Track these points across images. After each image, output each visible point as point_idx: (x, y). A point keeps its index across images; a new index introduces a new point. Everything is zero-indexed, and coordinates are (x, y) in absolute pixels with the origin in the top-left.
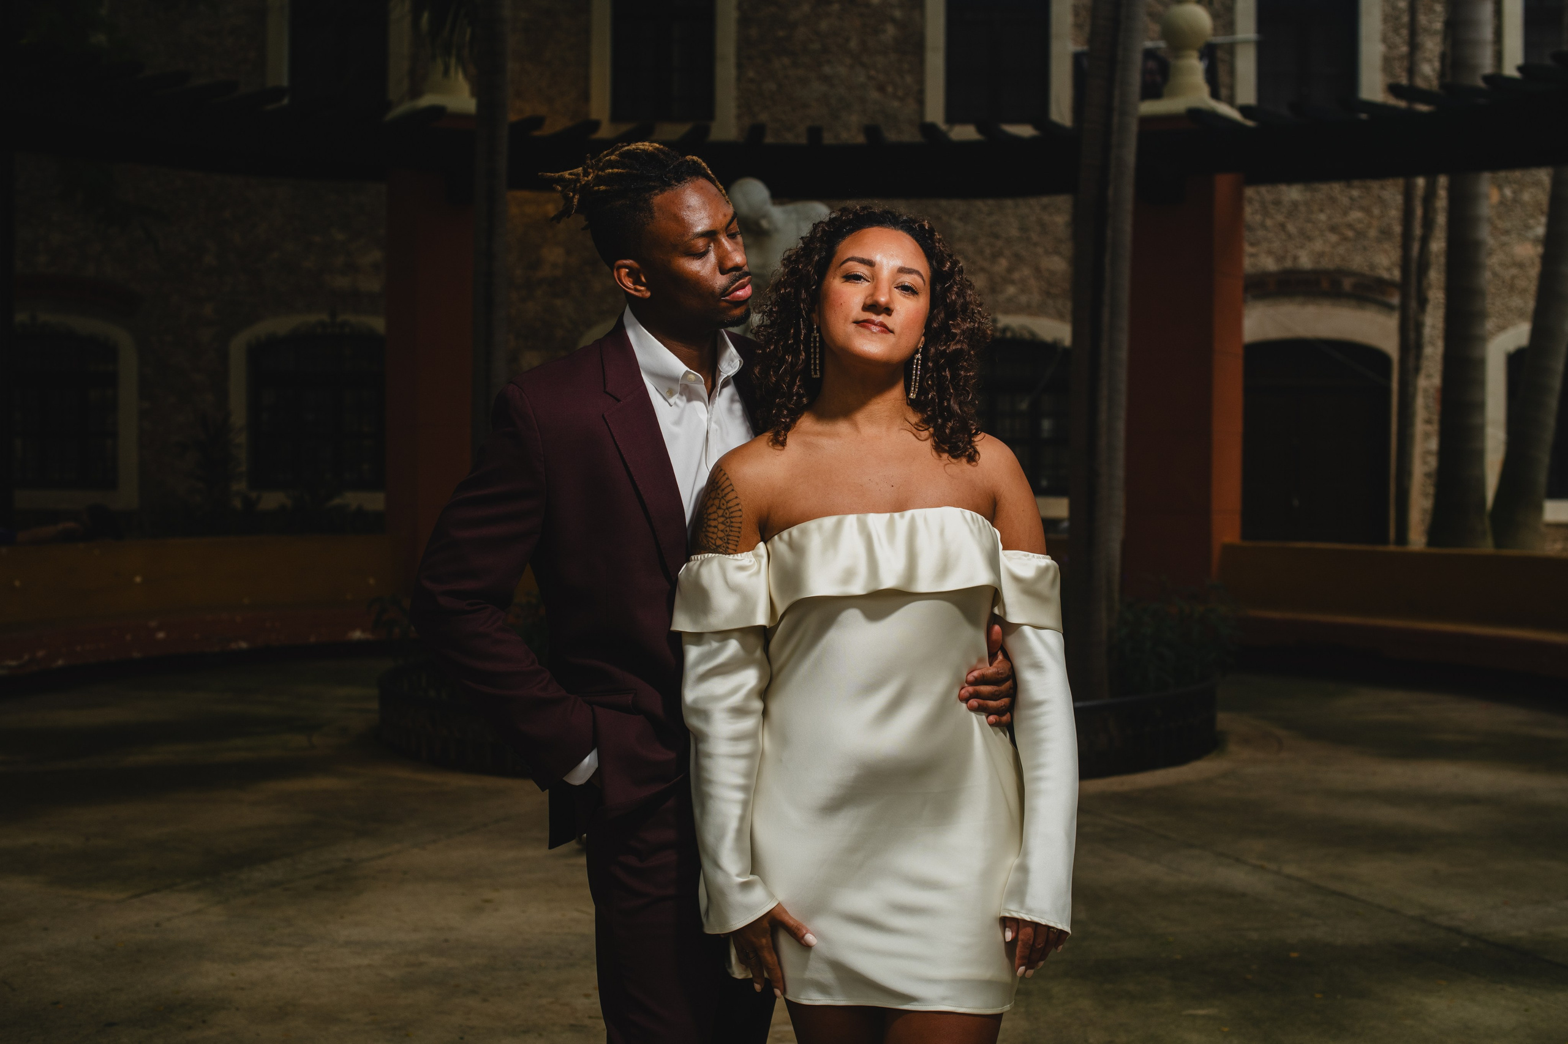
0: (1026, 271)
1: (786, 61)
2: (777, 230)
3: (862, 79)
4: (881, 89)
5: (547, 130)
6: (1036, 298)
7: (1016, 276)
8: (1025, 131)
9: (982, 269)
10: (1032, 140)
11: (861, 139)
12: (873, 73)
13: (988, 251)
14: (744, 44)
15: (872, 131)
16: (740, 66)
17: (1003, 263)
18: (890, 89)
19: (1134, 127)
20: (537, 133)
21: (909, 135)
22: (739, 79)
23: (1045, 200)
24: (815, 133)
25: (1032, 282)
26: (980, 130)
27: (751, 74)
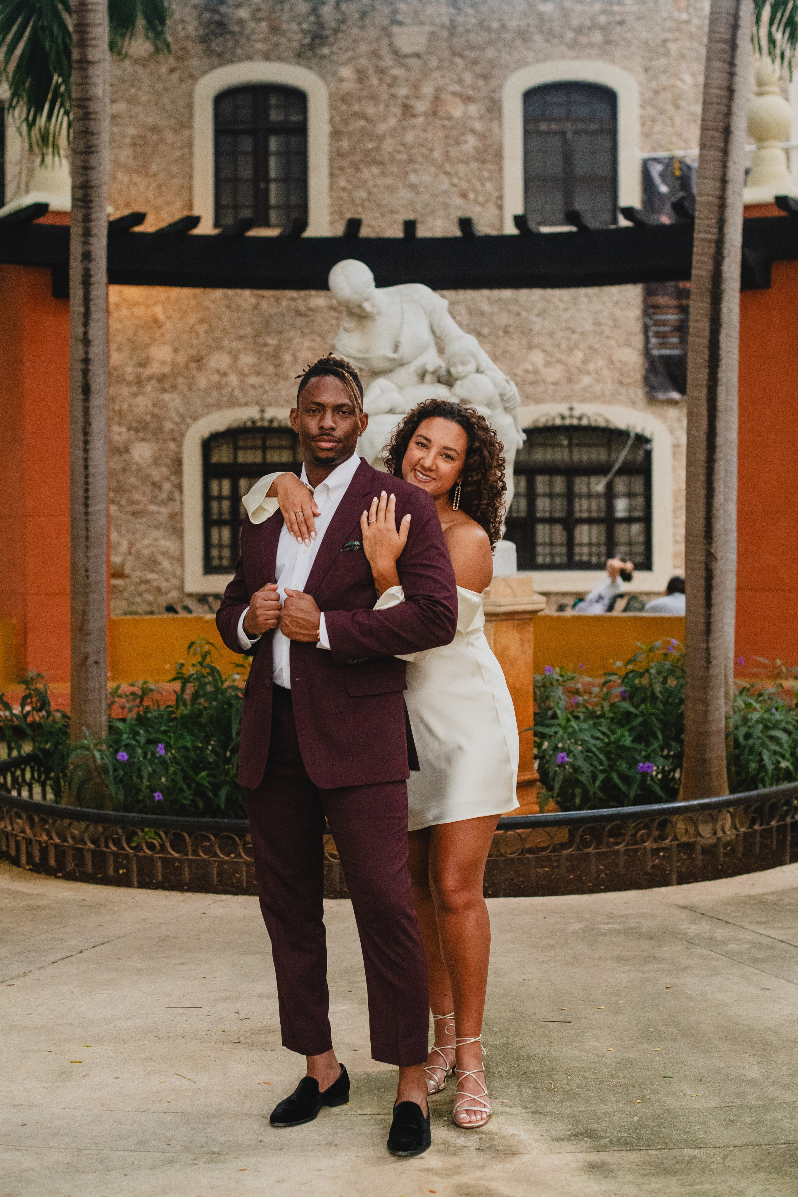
0: (600, 362)
1: (375, 170)
3: (446, 186)
4: (464, 195)
5: (148, 227)
6: (610, 387)
7: (591, 367)
9: (559, 361)
11: (458, 234)
12: (455, 180)
13: (564, 344)
14: (336, 155)
15: (465, 225)
16: (332, 175)
17: (579, 355)
18: (471, 195)
20: (138, 229)
22: (331, 188)
24: (410, 226)
25: (606, 372)
27: (343, 183)
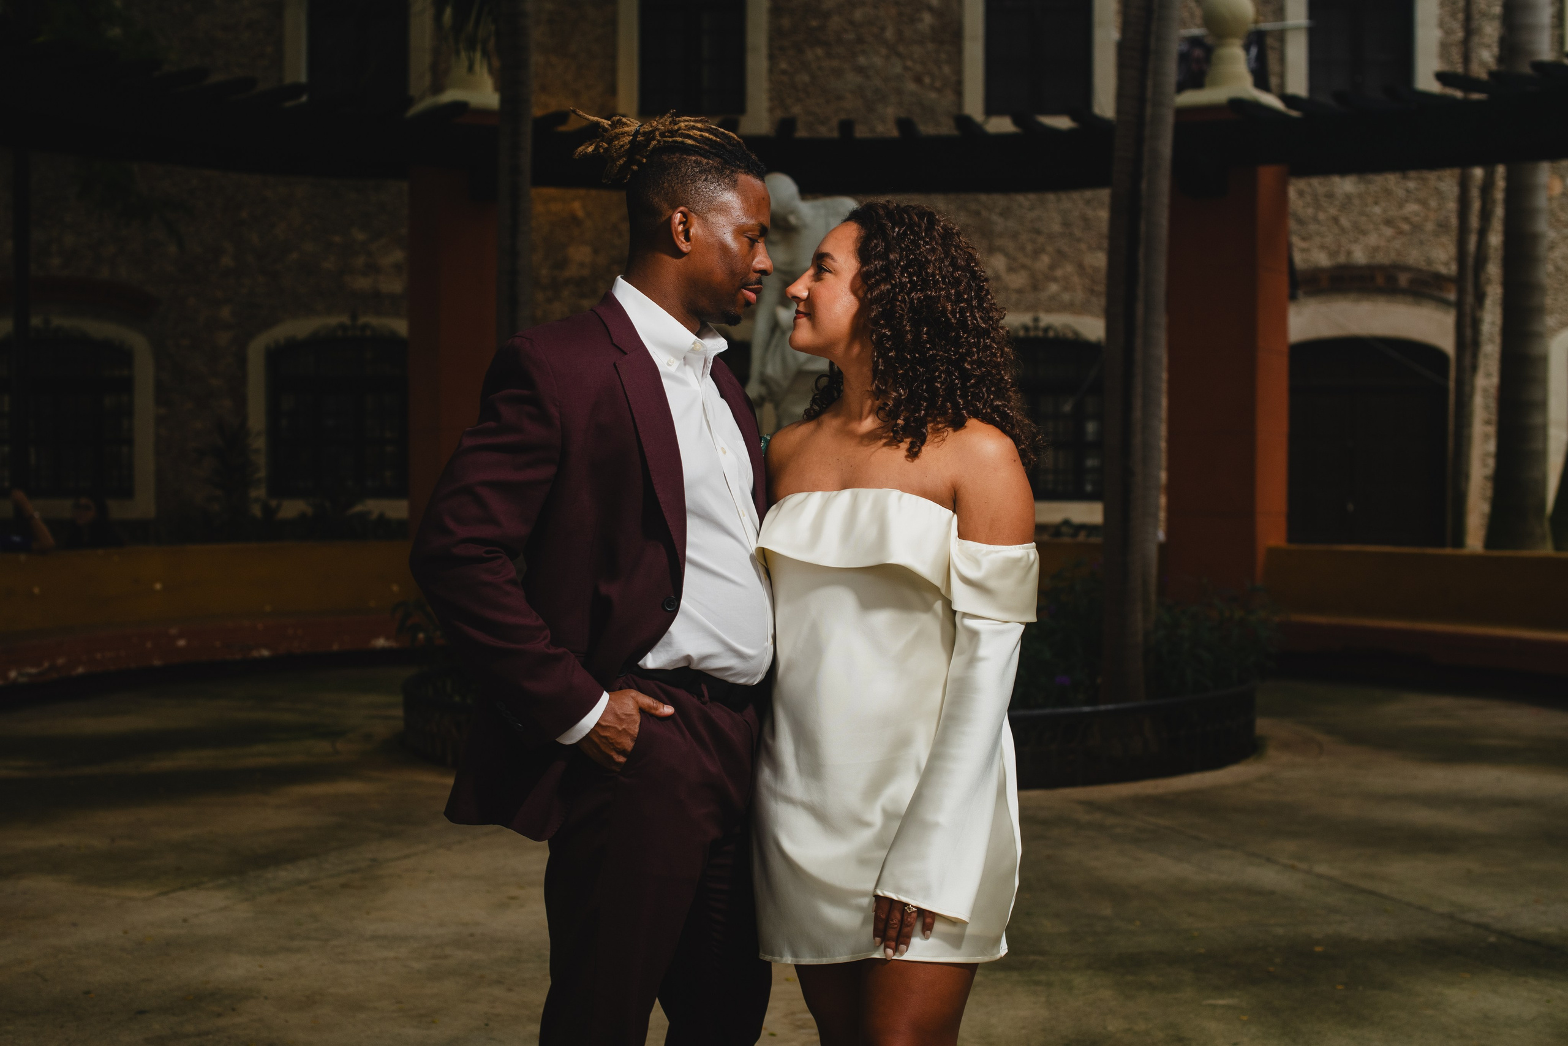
0: (1069, 268)
1: (820, 51)
2: (805, 226)
3: (898, 70)
4: (918, 80)
5: (571, 125)
6: (1080, 295)
7: (1059, 273)
8: (1063, 123)
9: (1024, 267)
10: (1070, 132)
11: (895, 133)
12: (909, 63)
13: (1029, 247)
14: (776, 35)
15: (905, 124)
16: (771, 57)
17: (1046, 259)
18: (927, 80)
19: (1170, 119)
20: (562, 128)
21: (947, 128)
22: (771, 71)
23: (1089, 194)
24: (847, 126)
25: (1076, 279)
26: (1016, 122)
27: (783, 65)
